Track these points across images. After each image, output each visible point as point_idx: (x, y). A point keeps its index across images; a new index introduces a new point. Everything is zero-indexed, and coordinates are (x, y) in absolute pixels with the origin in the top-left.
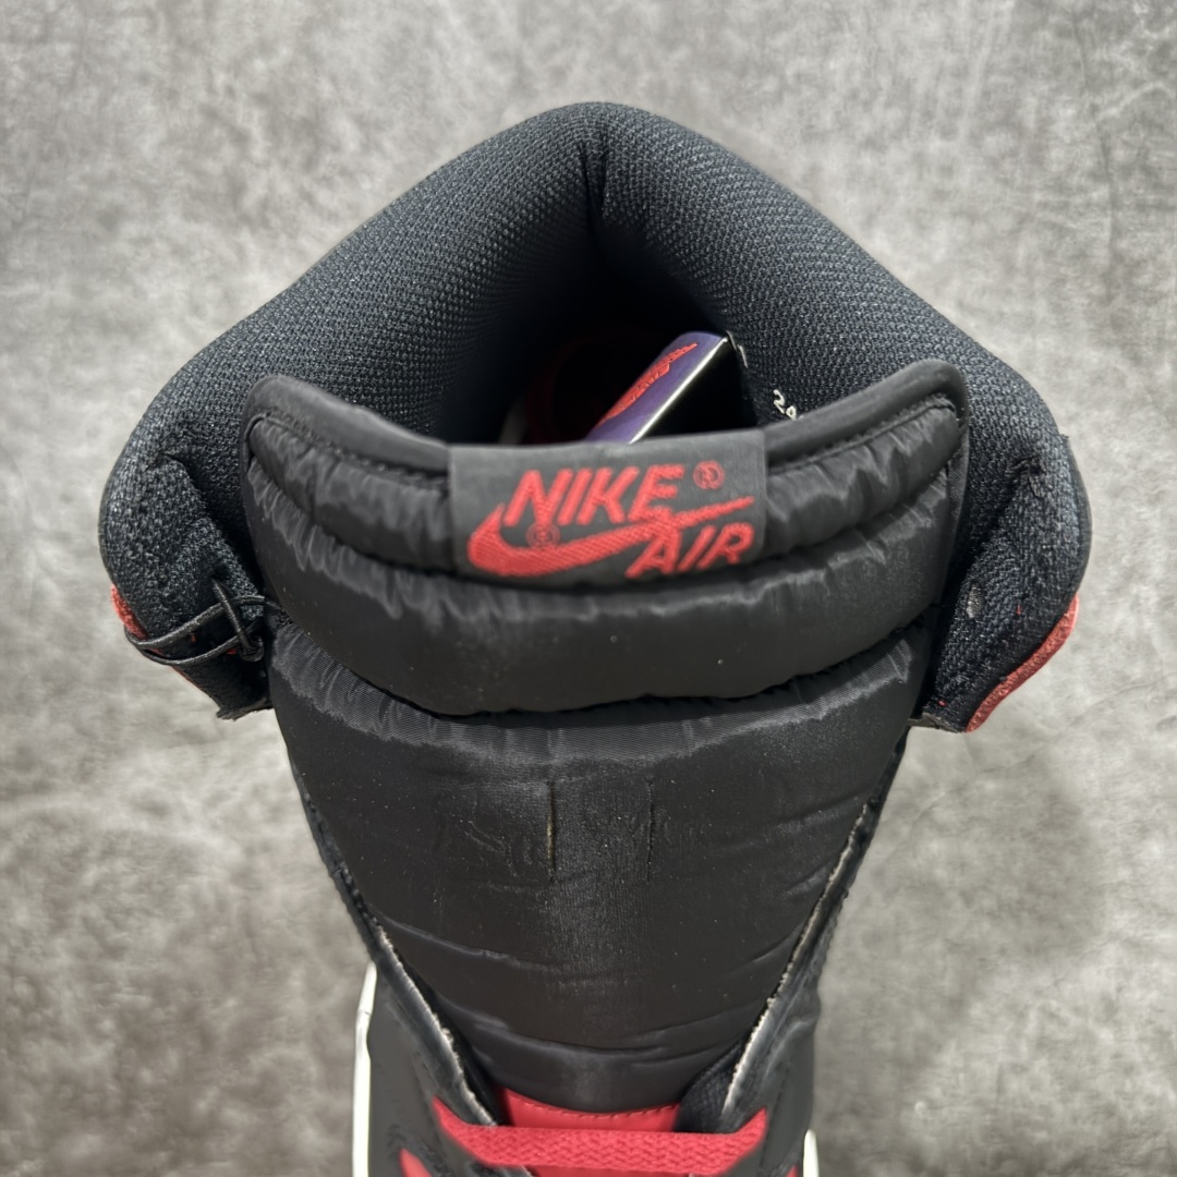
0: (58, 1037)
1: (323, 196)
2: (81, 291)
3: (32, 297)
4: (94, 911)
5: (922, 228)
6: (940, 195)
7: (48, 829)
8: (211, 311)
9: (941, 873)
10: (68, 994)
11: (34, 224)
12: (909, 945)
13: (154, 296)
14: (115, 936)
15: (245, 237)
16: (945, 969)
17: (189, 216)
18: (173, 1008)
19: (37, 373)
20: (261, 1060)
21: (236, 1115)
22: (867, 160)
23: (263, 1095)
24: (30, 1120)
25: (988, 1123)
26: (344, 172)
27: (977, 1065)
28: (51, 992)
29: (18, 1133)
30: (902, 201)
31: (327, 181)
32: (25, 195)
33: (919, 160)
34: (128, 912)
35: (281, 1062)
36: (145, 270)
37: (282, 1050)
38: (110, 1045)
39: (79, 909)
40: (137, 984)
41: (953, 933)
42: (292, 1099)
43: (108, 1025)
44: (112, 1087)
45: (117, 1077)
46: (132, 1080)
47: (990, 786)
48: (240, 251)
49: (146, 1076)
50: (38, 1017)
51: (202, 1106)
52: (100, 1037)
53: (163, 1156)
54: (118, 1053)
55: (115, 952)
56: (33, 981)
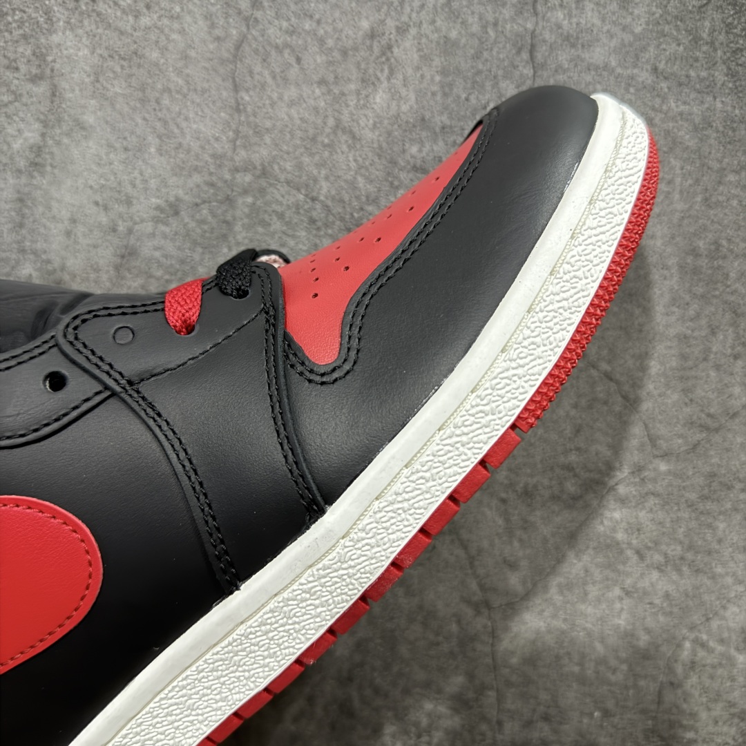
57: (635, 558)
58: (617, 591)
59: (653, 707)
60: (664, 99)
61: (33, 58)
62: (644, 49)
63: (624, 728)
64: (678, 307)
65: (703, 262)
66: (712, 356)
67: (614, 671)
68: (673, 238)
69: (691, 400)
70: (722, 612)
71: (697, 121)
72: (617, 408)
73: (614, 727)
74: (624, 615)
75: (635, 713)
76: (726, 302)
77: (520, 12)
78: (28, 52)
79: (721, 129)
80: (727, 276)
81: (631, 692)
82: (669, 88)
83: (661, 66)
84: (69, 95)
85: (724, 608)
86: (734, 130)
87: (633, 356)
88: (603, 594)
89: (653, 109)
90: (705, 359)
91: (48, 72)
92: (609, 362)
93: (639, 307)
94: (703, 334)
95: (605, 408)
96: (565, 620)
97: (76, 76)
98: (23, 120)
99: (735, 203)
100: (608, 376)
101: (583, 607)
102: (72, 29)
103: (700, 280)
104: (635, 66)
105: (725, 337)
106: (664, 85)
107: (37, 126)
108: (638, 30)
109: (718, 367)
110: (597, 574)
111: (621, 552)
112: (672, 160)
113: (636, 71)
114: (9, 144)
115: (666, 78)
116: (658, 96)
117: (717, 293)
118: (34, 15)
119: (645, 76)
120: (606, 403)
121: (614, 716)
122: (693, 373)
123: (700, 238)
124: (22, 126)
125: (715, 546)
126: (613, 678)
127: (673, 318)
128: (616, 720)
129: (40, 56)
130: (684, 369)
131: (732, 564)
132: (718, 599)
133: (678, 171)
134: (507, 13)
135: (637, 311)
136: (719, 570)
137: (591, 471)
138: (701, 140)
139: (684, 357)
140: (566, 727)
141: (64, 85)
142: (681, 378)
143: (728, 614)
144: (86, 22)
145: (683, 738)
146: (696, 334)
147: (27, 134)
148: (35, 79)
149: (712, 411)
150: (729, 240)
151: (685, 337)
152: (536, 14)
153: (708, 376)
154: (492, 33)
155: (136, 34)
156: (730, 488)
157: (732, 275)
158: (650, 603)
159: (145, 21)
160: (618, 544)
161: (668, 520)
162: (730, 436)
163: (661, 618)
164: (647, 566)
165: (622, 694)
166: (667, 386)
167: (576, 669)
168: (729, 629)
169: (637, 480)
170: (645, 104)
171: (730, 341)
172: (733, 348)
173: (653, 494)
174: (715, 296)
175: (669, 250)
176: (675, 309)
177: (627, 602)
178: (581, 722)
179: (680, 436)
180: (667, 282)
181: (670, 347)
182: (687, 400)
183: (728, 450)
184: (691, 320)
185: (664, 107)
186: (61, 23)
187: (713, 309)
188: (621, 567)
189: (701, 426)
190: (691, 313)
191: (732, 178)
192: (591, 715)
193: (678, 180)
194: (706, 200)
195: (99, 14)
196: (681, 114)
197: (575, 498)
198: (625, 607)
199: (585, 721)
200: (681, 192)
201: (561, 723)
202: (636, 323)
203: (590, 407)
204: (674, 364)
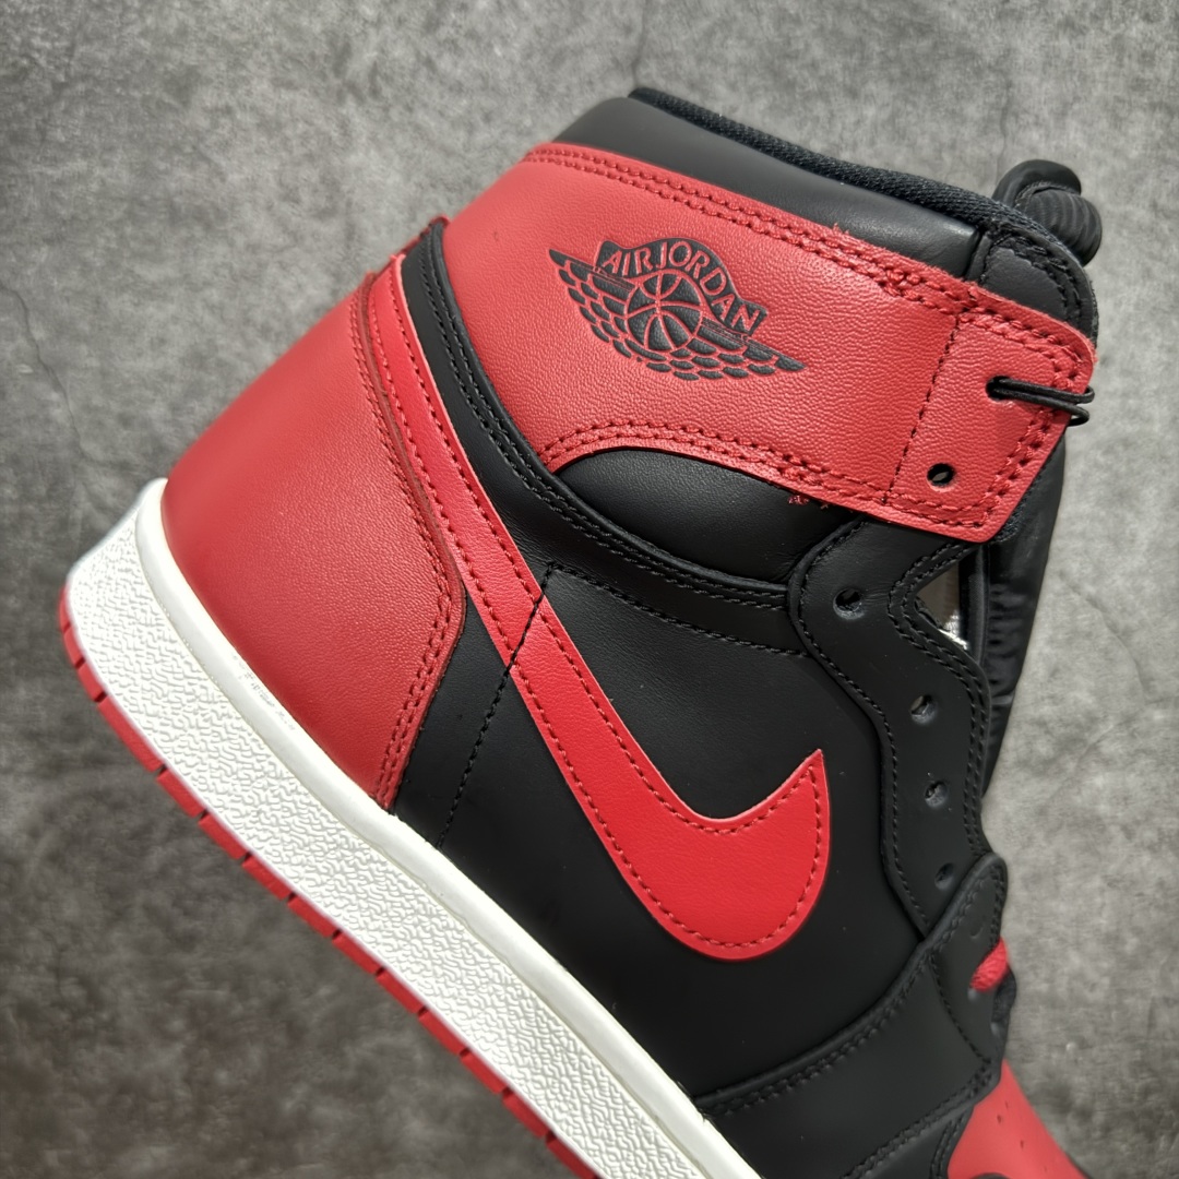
0: (115, 1042)
1: (445, 63)
2: (145, 171)
3: (81, 178)
4: (160, 898)
5: (1117, 122)
6: (1138, 85)
7: (103, 809)
8: (306, 198)
9: (1103, 808)
10: (126, 994)
11: (81, 87)
12: (1068, 882)
13: (234, 178)
14: (184, 925)
15: (350, 107)
16: (1104, 905)
17: (280, 83)
18: (255, 1002)
19: (86, 269)
20: (360, 1051)
21: (329, 1111)
22: (1064, 43)
23: (362, 1089)
24: (82, 1136)
25: (1139, 1059)
26: (472, 35)
27: (1129, 1001)
28: (106, 992)
29: (68, 1152)
30: (1098, 90)
31: (452, 46)
32: (70, 51)
33: (1119, 45)
34: (200, 897)
35: (381, 1051)
36: (225, 146)
37: (386, 1039)
38: (179, 1047)
39: (140, 897)
40: (212, 977)
41: (1112, 868)
42: (393, 1090)
43: (177, 1024)
44: (182, 1093)
45: (187, 1080)
46: (208, 1083)
47: (1158, 716)
48: (344, 126)
49: (222, 1077)
50: (90, 1021)
51: (288, 1105)
52: (169, 1038)
53: (242, 1163)
54: (188, 1054)
55: (187, 942)
56: (83, 982)
57: (1120, 837)
58: (1097, 882)
59: (1142, 1032)
60: (1165, 243)
61: (321, 188)
62: (1140, 179)
63: (1104, 1063)
67: (1093, 987)
72: (1103, 642)
73: (1093, 1061)
74: (1106, 913)
75: (1119, 1041)
77: (984, 131)
78: (315, 179)
81: (1114, 1014)
82: (1171, 230)
83: (1163, 201)
84: (372, 238)
87: (1123, 575)
88: (1079, 887)
89: (1152, 256)
91: (342, 205)
92: (1094, 582)
95: (1087, 642)
96: (1031, 922)
97: (383, 212)
98: (305, 271)
100: (1094, 602)
101: (1053, 904)
102: (379, 149)
104: (1129, 200)
106: (1165, 226)
107: (326, 280)
108: (1134, 154)
110: (1073, 861)
111: (1103, 830)
113: (1129, 208)
114: (283, 305)
115: (1167, 217)
116: (1158, 239)
118: (325, 128)
119: (1141, 214)
120: (1088, 635)
121: (1091, 1047)
124: (304, 279)
126: (1091, 997)
128: (1095, 1052)
129: (331, 184)
134: (968, 132)
135: (1130, 516)
137: (1067, 725)
140: (1028, 1066)
141: (365, 223)
144: (399, 139)
147: (311, 291)
148: (323, 214)
152: (1004, 133)
154: (947, 158)
155: (469, 156)
158: (1140, 895)
159: (483, 136)
160: (1099, 819)
161: (1163, 784)
163: (1154, 914)
164: (1136, 846)
165: (1102, 1016)
167: (1044, 987)
169: (1125, 734)
173: (1144, 751)
177: (1111, 896)
178: (1049, 1058)
186: (364, 140)
188: (1101, 849)
192: (1062, 1047)
195: (418, 128)
197: (1048, 762)
198: (1107, 901)
199: (1055, 1055)
201: (1023, 1061)
203: (1069, 641)
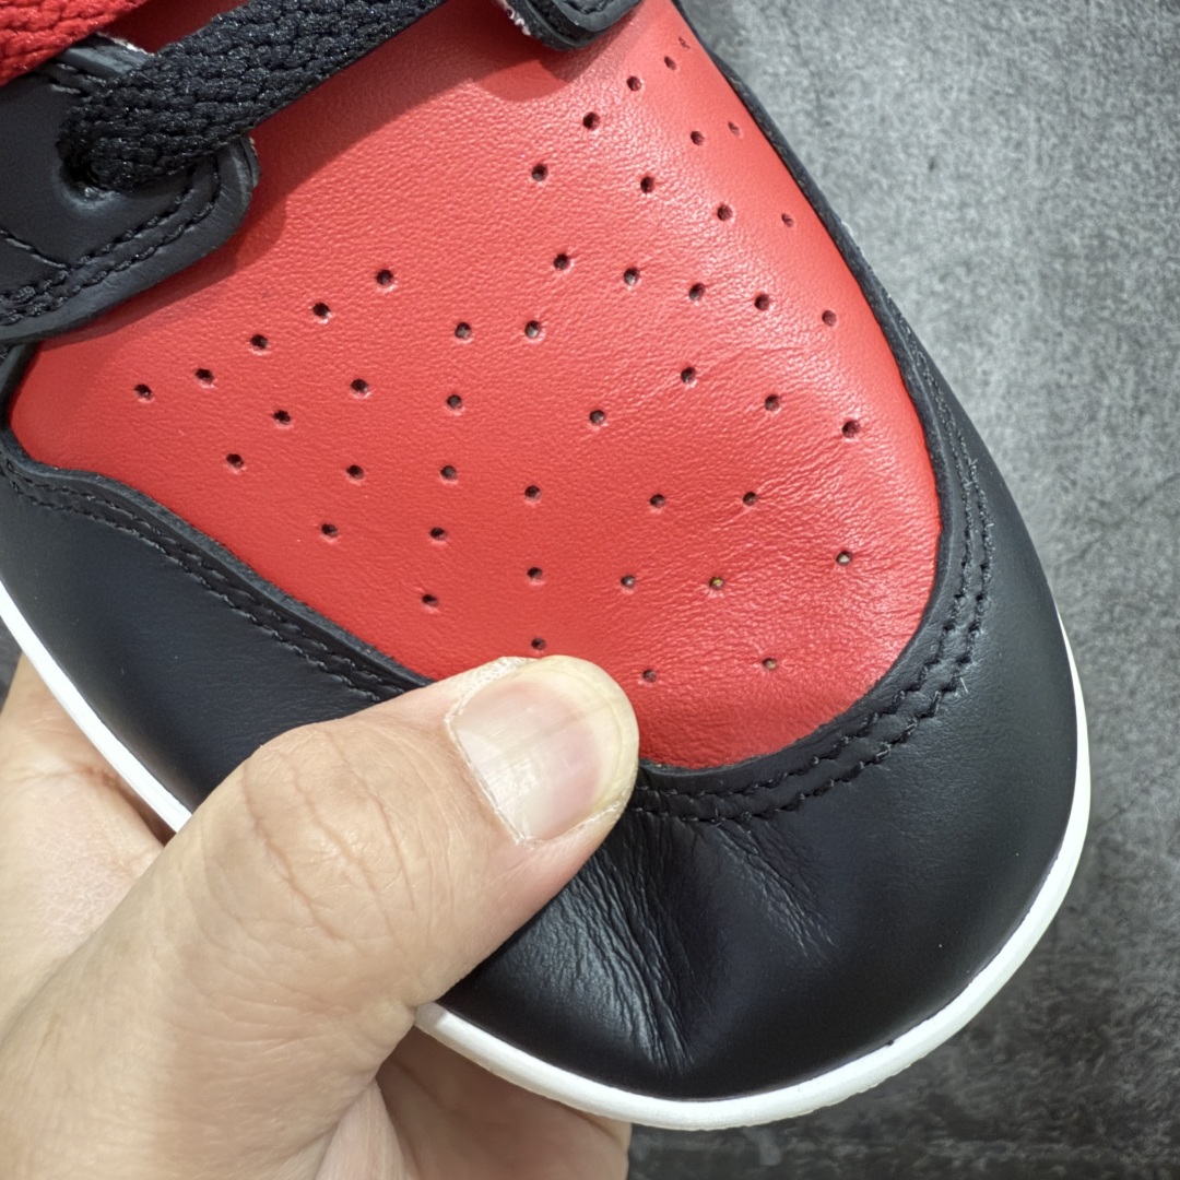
64: (1045, 341)
65: (1079, 268)
66: (1103, 414)
68: (1030, 232)
69: (1074, 483)
70: (1142, 799)
71: (1059, 41)
76: (1120, 328)
79: (1099, 50)
80: (1120, 287)
85: (1146, 791)
86: (1121, 52)
90: (1092, 418)
93: (981, 345)
94: (1087, 378)
99: (1127, 168)
103: (1077, 295)
105: (1123, 380)
109: (1112, 430)
112: (1022, 108)
117: (1106, 314)
122: (1075, 440)
123: (1073, 230)
125: (1124, 700)
127: (1036, 360)
130: (1060, 437)
131: (1153, 726)
132: (1135, 779)
133: (1033, 125)
136: (1134, 736)
138: (1067, 71)
139: (1056, 418)
142: (1055, 450)
143: (1153, 800)
145: (1096, 990)
146: (1075, 381)
149: (1108, 497)
150: (1121, 230)
151: (1059, 386)
153: (1098, 444)
156: (1143, 612)
157: (1129, 284)
162: (1139, 532)
166: (1033, 464)
168: (1156, 823)
170: (972, 19)
171: (1130, 387)
172: (1136, 398)
174: (1102, 320)
175: (1024, 252)
176: (1039, 344)
179: (1059, 539)
180: (1023, 304)
181: (1036, 405)
182: (1067, 484)
183: (1137, 555)
184: (1067, 359)
185: (1005, 23)
187: (1101, 339)
189: (1092, 520)
190: (1065, 347)
191: (1120, 128)
193: (1032, 140)
194: (1079, 168)
196: (1032, 32)
200: (1039, 160)
202: (979, 370)
204: (1043, 430)
